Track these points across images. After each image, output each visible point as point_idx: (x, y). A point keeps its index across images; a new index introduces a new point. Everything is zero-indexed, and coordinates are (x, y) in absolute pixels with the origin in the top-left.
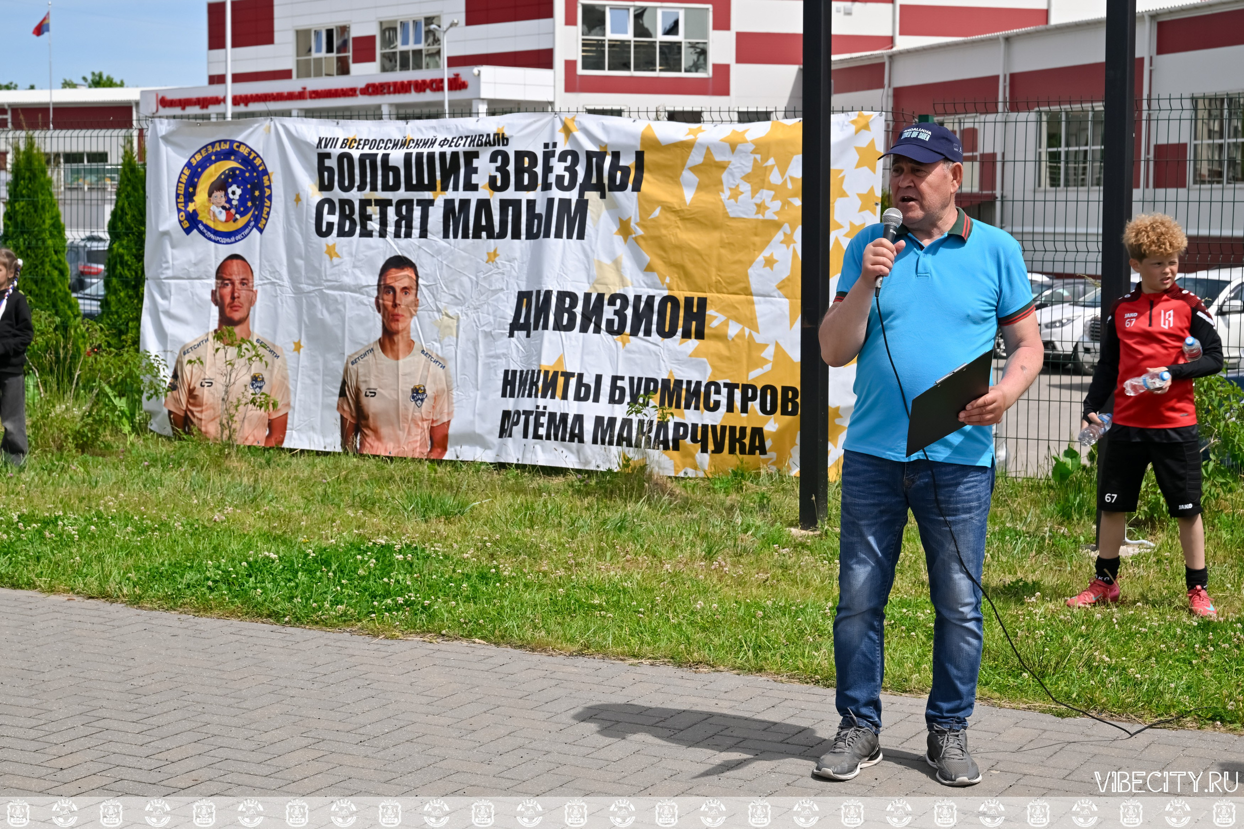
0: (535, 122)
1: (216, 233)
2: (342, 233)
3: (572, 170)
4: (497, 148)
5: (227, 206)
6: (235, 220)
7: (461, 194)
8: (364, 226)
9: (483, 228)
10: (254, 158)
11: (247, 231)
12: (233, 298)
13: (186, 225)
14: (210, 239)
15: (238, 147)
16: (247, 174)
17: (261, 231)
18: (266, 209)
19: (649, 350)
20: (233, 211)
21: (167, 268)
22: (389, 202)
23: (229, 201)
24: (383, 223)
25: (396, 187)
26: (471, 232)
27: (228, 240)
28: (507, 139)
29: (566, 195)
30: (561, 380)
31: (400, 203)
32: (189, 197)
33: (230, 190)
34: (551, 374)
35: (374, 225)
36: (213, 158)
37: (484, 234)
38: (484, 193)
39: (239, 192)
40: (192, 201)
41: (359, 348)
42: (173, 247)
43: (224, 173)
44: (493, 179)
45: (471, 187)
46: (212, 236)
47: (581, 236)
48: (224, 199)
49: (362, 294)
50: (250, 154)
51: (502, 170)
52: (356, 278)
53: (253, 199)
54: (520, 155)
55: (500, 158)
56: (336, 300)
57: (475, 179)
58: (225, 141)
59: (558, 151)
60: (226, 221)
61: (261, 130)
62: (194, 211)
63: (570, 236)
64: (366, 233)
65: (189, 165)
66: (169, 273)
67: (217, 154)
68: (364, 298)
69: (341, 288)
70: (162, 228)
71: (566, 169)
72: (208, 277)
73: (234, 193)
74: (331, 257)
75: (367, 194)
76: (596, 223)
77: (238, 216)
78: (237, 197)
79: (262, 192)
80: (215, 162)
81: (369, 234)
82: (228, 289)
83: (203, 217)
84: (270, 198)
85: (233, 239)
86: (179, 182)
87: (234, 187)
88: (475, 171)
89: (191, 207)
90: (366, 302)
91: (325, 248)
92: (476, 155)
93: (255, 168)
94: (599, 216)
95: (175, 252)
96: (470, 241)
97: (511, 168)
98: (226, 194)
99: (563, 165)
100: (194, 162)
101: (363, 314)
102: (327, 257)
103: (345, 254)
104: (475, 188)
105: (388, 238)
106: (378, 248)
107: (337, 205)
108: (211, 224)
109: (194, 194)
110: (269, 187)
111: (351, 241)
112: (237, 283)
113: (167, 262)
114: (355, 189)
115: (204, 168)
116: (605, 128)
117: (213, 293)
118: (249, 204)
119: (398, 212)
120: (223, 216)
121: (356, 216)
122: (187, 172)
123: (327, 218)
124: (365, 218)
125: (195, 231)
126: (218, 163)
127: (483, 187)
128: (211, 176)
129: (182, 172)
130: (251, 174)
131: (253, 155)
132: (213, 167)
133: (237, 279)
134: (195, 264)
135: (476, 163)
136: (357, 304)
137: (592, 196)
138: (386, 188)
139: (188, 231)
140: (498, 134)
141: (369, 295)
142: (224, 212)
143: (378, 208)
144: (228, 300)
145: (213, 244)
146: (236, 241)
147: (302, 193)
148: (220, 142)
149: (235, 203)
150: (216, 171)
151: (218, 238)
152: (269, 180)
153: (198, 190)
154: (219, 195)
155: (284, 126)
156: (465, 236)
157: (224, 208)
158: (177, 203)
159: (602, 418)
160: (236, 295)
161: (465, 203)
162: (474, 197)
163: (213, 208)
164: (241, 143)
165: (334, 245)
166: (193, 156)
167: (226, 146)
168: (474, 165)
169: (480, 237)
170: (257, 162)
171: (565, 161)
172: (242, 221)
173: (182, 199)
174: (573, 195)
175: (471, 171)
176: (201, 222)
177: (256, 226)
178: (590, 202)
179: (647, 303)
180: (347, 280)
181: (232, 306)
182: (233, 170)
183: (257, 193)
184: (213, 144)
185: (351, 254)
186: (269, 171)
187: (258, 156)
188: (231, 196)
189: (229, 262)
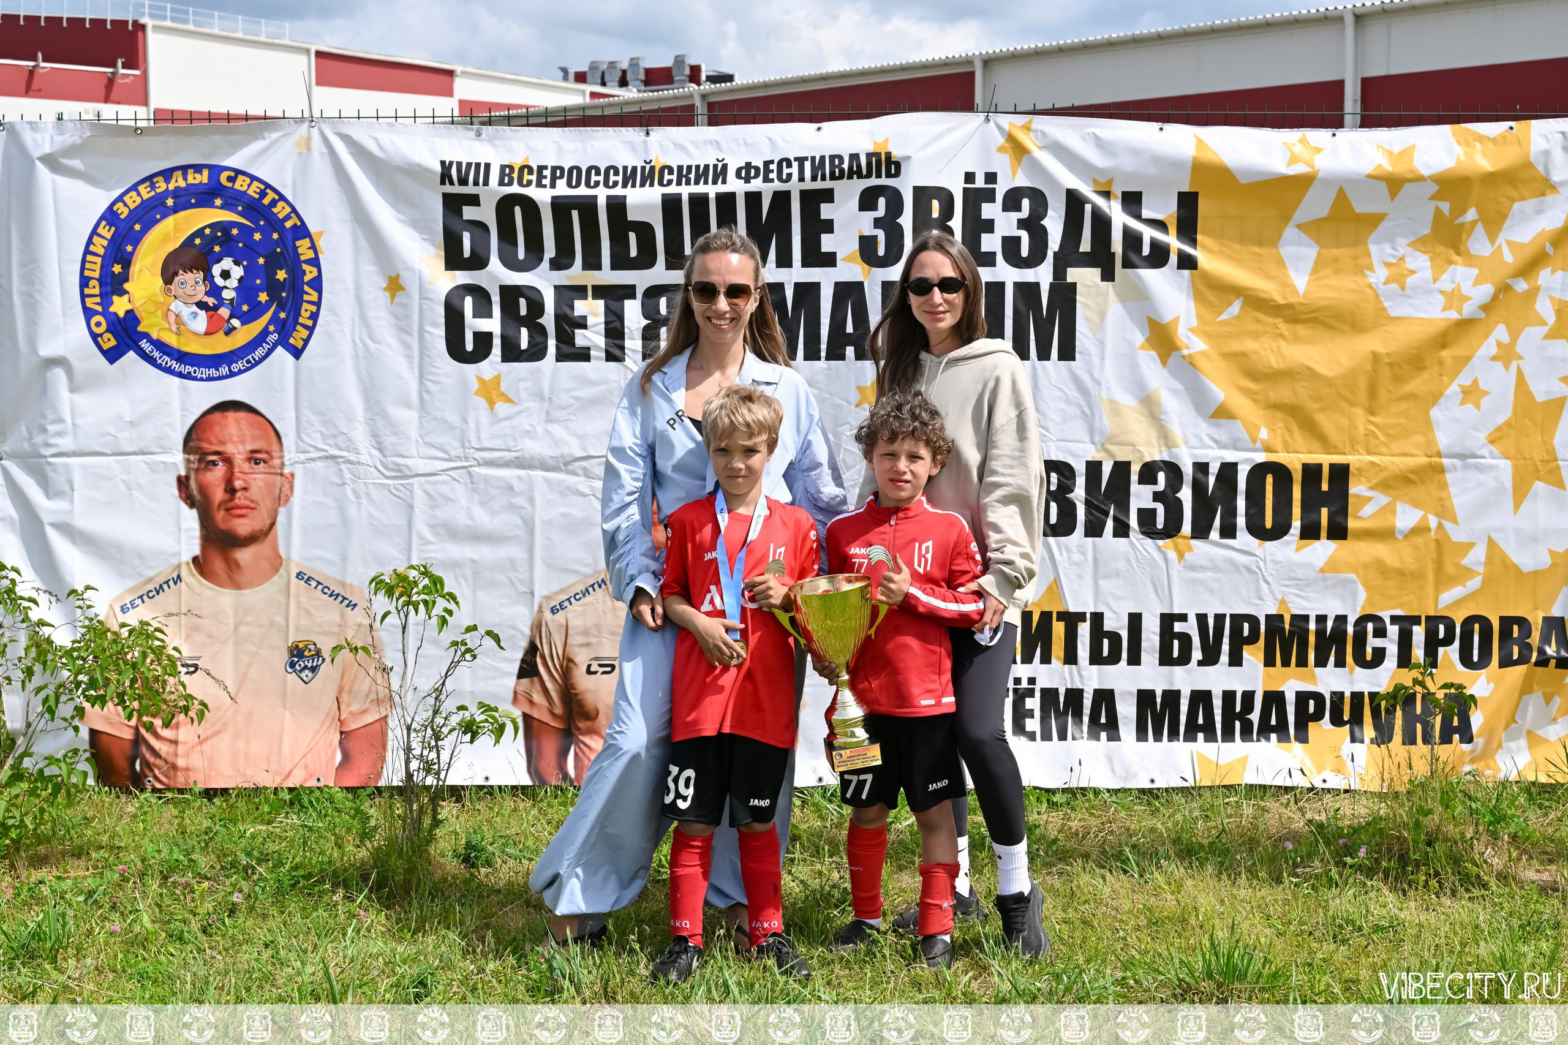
0: (950, 130)
1: (182, 357)
2: (511, 353)
3: (1034, 225)
4: (874, 181)
5: (211, 301)
6: (230, 331)
7: (797, 274)
8: (565, 338)
9: (849, 340)
10: (274, 203)
11: (259, 352)
12: (231, 490)
13: (109, 341)
14: (169, 371)
15: (231, 179)
16: (257, 236)
17: (297, 353)
18: (307, 309)
19: (1234, 563)
20: (224, 312)
21: (59, 434)
22: (629, 291)
23: (215, 291)
24: (615, 332)
25: (646, 260)
26: (824, 346)
27: (213, 372)
28: (898, 165)
29: (1028, 275)
30: (1059, 629)
31: (654, 292)
32: (114, 285)
33: (216, 270)
34: (1036, 618)
35: (592, 337)
36: (170, 202)
37: (850, 351)
38: (849, 270)
39: (237, 272)
40: (123, 292)
41: (572, 579)
42: (73, 390)
43: (199, 233)
44: (867, 245)
45: (816, 257)
46: (174, 365)
47: (1068, 353)
48: (201, 289)
49: (574, 473)
50: (263, 194)
51: (889, 224)
52: (556, 442)
53: (273, 288)
54: (922, 194)
55: (882, 202)
56: (511, 488)
57: (827, 243)
58: (198, 168)
59: (1001, 189)
60: (207, 333)
61: (289, 144)
62: (130, 313)
63: (1044, 355)
64: (572, 353)
65: (110, 216)
66: (66, 443)
67: (177, 193)
68: (580, 483)
69: (521, 463)
70: (46, 350)
71: (1022, 224)
72: (165, 451)
73: (226, 275)
74: (492, 404)
75: (576, 274)
76: (1099, 327)
77: (235, 322)
78: (233, 283)
79: (296, 274)
80: (175, 210)
81: (583, 355)
82: (218, 472)
83: (152, 325)
84: (317, 284)
85: (224, 370)
86: (87, 252)
87: (227, 263)
88: (828, 226)
89: (120, 306)
90: (582, 488)
91: (475, 386)
92: (828, 196)
93: (275, 224)
94: (1103, 315)
95: (77, 397)
96: (822, 364)
97: (906, 220)
98: (208, 277)
99: (1015, 216)
100: (123, 211)
101: (577, 513)
102: (481, 402)
103: (524, 395)
104: (830, 260)
105: (628, 361)
106: (606, 381)
107: (496, 299)
108: (172, 340)
109: (125, 277)
110: (315, 262)
111: (539, 370)
112: (239, 459)
113: (61, 421)
114: (545, 264)
115: (149, 224)
116: (1100, 144)
117: (182, 483)
118: (263, 297)
119: (649, 311)
120: (200, 324)
121: (548, 319)
122: (106, 232)
123: (474, 324)
124: (568, 324)
125: (131, 353)
126: (182, 214)
127: (849, 259)
128: (166, 239)
129: (94, 232)
130: (266, 236)
131: (271, 195)
132: (170, 221)
133: (238, 451)
134: (132, 424)
135: (826, 211)
136: (562, 493)
137: (1084, 277)
138: (620, 262)
139: (112, 356)
140: (877, 155)
141: (587, 474)
142: (202, 314)
143: (600, 304)
144: (218, 494)
145: (176, 380)
146: (232, 374)
147: (405, 275)
148: (184, 169)
149: (228, 295)
150: (177, 228)
151: (189, 369)
152: (313, 247)
153: (135, 268)
154: (191, 282)
155: (346, 139)
156: (812, 355)
157: (201, 305)
158: (83, 297)
159: (1151, 694)
160: (238, 484)
161: (808, 292)
162: (826, 279)
163: (176, 306)
164: (238, 172)
165: (498, 378)
166: (120, 199)
167: (204, 177)
168: (824, 216)
169: (842, 357)
170: (281, 210)
171: (1019, 209)
172: (245, 334)
173: (94, 288)
174: (1043, 275)
175: (816, 227)
176: (146, 336)
177: (283, 342)
178: (1079, 289)
179: (1219, 477)
180: (534, 448)
181: (229, 507)
182: (225, 227)
183: (281, 275)
184: (167, 174)
185: (539, 396)
186: (312, 228)
187: (282, 198)
188: (219, 281)
189: (217, 416)
